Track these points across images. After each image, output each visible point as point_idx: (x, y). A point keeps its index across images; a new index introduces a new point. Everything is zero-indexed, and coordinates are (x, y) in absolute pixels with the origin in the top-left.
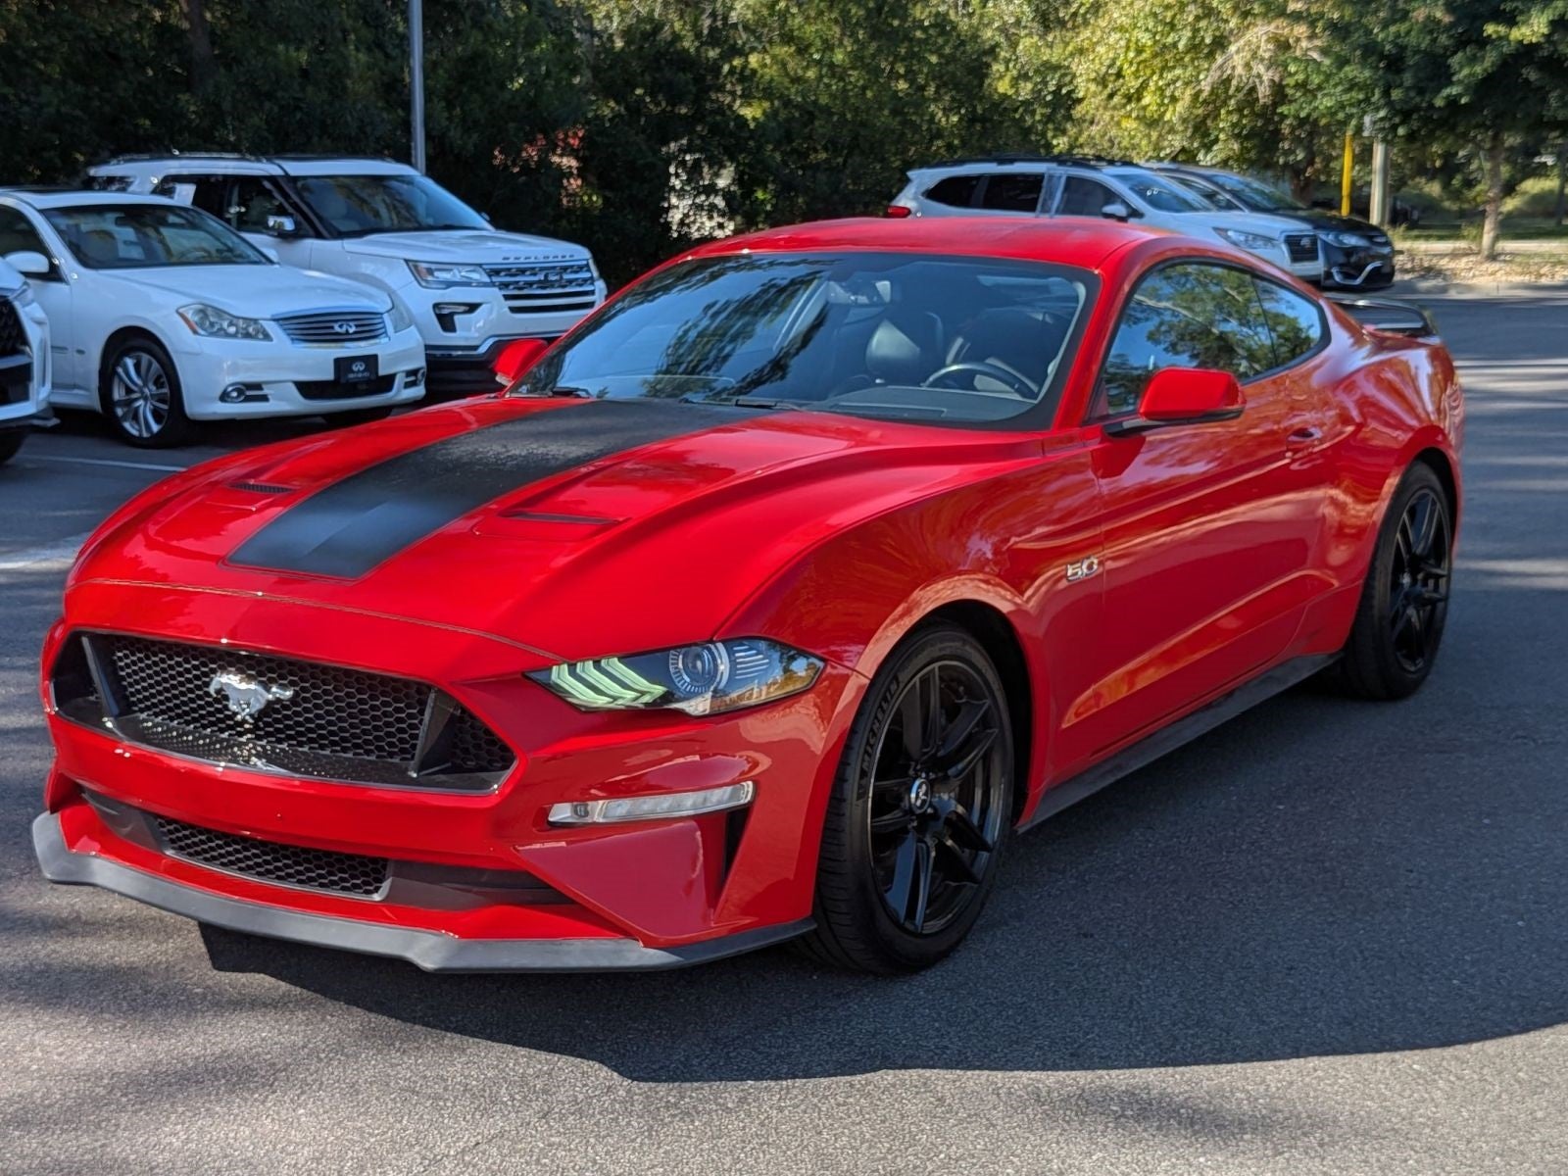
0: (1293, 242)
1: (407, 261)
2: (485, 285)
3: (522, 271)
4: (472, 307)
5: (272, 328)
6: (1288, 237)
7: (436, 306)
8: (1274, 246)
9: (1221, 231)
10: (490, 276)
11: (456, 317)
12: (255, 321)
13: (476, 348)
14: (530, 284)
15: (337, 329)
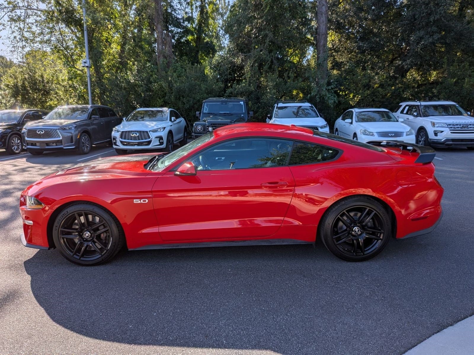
1: (431, 122)
2: (446, 127)
3: (457, 125)
4: (442, 132)
5: (375, 134)
7: (434, 131)
10: (447, 125)
11: (438, 134)
12: (373, 132)
13: (441, 140)
14: (458, 128)
15: (389, 135)
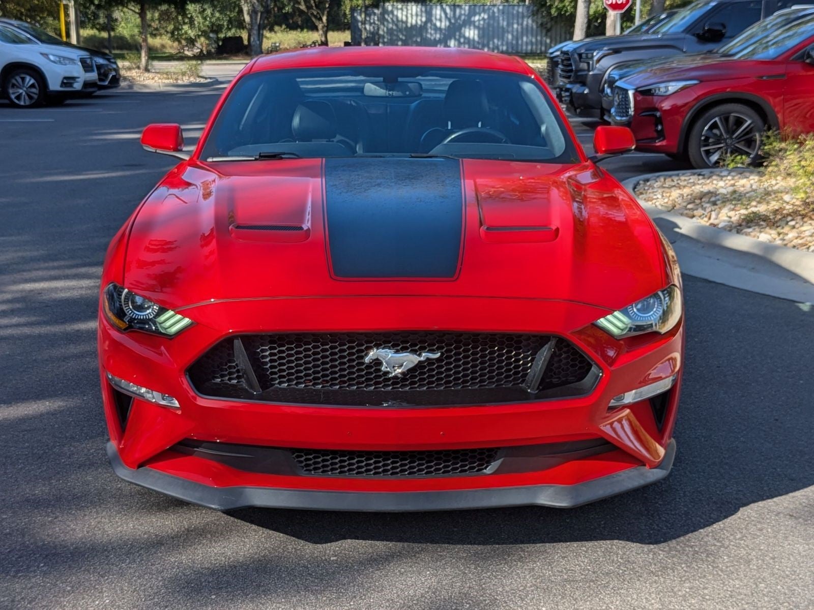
0: (83, 61)
6: (81, 58)
8: (75, 63)
9: (45, 55)
